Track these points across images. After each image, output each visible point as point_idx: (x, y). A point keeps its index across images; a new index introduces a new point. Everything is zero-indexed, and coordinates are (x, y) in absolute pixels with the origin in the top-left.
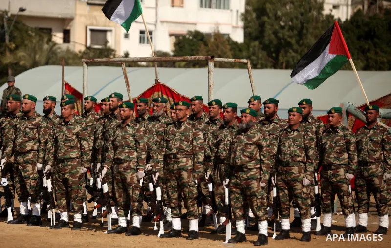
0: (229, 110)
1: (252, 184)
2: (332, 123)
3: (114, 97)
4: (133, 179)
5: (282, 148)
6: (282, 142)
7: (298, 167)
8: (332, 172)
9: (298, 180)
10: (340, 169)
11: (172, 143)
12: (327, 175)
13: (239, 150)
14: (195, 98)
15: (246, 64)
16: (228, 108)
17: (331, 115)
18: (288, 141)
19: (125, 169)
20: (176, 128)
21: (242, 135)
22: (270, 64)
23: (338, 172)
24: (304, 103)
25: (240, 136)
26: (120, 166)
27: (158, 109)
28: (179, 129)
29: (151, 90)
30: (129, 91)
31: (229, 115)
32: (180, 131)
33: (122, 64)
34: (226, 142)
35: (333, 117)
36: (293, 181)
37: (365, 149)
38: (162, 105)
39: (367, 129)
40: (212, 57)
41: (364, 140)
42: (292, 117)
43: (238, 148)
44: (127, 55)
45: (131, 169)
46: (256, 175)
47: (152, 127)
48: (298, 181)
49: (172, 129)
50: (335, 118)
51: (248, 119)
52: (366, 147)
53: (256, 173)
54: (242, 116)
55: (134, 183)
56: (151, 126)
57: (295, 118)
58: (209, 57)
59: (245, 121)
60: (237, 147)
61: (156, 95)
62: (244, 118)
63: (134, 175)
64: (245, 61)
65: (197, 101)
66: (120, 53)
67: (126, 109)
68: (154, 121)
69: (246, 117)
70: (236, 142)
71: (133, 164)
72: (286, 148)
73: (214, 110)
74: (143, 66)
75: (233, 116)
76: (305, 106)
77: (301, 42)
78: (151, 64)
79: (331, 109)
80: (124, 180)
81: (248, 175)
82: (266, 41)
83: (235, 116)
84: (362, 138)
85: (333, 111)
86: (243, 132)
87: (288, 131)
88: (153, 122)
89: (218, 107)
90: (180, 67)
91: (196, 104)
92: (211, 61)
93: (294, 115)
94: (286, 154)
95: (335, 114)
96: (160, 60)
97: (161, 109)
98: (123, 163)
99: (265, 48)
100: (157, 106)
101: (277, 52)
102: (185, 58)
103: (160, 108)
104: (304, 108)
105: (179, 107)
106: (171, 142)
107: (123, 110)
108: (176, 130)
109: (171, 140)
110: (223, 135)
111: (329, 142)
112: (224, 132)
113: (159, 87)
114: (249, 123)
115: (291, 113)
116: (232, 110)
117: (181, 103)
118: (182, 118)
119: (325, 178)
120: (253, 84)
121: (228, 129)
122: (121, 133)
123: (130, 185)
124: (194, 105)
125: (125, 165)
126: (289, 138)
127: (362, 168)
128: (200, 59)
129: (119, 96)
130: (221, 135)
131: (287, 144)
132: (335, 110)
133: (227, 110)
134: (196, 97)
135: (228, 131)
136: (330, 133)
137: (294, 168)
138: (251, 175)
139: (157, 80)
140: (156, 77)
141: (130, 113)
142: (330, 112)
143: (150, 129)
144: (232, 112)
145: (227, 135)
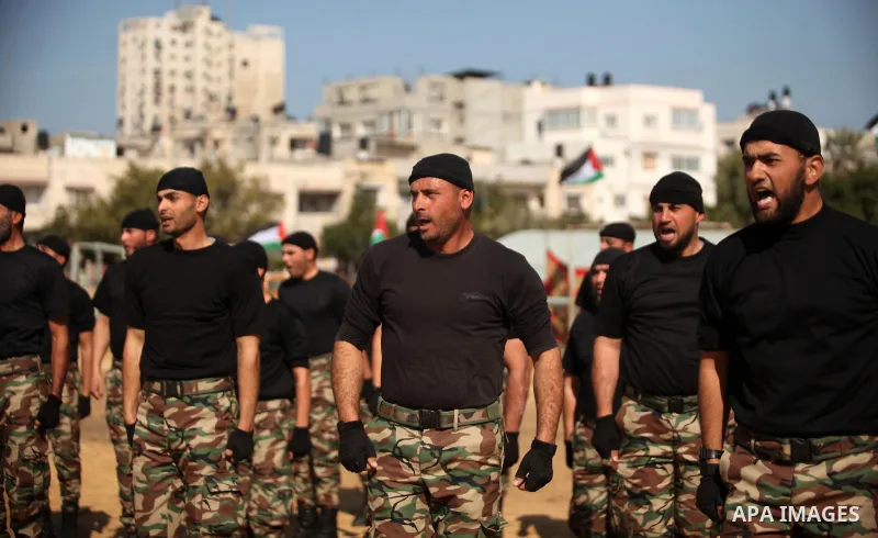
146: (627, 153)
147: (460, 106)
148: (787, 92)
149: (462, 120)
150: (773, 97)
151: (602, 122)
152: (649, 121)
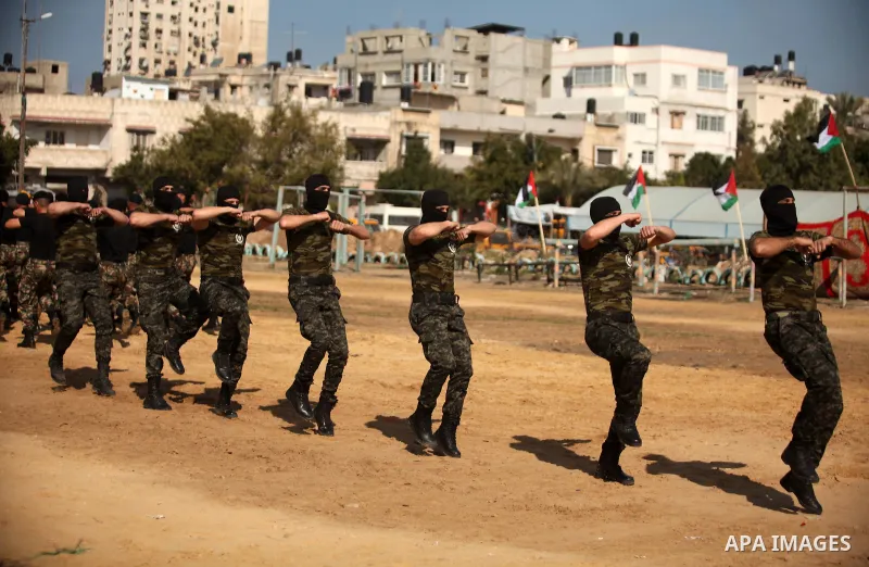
146: (656, 111)
147: (484, 59)
148: (791, 57)
149: (485, 73)
150: (778, 60)
151: (631, 80)
152: (677, 80)
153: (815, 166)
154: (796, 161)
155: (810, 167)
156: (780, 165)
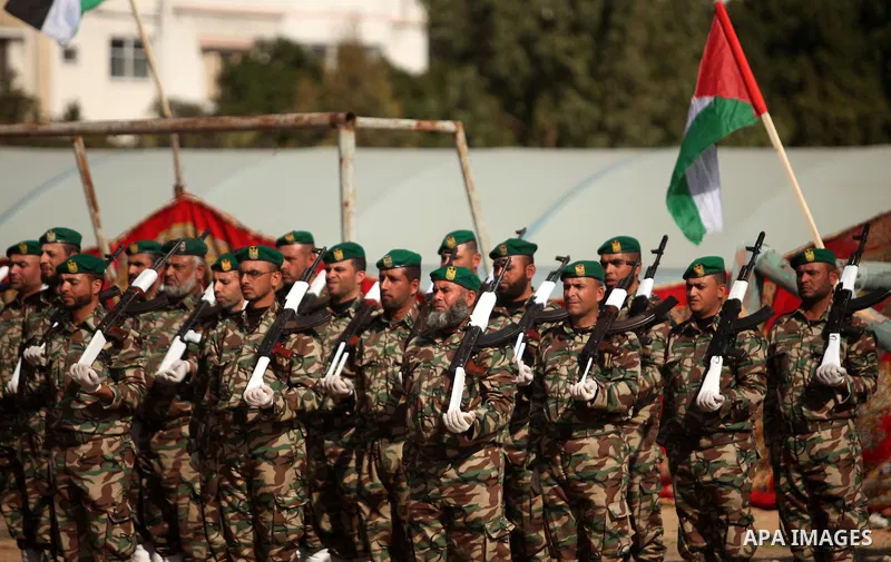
0: (398, 271)
1: (473, 495)
2: (698, 307)
3: (55, 242)
4: (111, 490)
5: (549, 383)
6: (549, 367)
7: (598, 437)
8: (700, 454)
9: (599, 478)
10: (725, 444)
11: (230, 375)
12: (689, 464)
13: (428, 388)
14: (291, 238)
15: (454, 135)
16: (392, 268)
17: (693, 281)
18: (567, 363)
19: (87, 462)
20: (241, 331)
21: (434, 344)
22: (509, 135)
23: (719, 454)
24: (617, 247)
25: (430, 348)
26: (69, 453)
27: (180, 275)
28: (251, 333)
29: (163, 219)
30: (97, 224)
31: (399, 288)
32: (253, 337)
33: (73, 142)
34: (390, 370)
35: (699, 286)
36: (582, 480)
37: (797, 380)
38: (192, 263)
39: (804, 320)
40: (351, 117)
41: (794, 353)
42: (573, 291)
43: (425, 384)
44: (73, 113)
45: (104, 460)
46: (487, 468)
47: (162, 329)
48: (597, 482)
49: (231, 333)
50: (706, 290)
51: (452, 296)
52: (799, 375)
53: (486, 463)
54: (435, 291)
55: (114, 504)
56: (159, 324)
57: (582, 293)
58: (342, 115)
59: (443, 303)
60: (420, 381)
61: (177, 231)
62: (440, 295)
63: (113, 480)
64: (448, 126)
65: (297, 246)
66: (55, 107)
67: (78, 277)
68: (168, 310)
69: (445, 290)
70: (418, 365)
71: (110, 444)
72: (561, 383)
73: (342, 275)
74: (124, 148)
75: (409, 290)
76: (619, 256)
77: (603, 68)
78: (149, 139)
79: (693, 265)
80: (80, 495)
81: (462, 469)
82: (501, 66)
83: (414, 291)
84: (790, 346)
85: (700, 271)
86: (437, 338)
87: (565, 333)
88: (165, 314)
89: (353, 264)
90: (239, 146)
91: (293, 254)
92: (348, 128)
93: (578, 286)
94: (562, 400)
95: (706, 280)
96: (189, 126)
97: (187, 275)
98: (77, 445)
99: (497, 86)
100: (176, 266)
101: (530, 98)
102: (267, 121)
103: (184, 271)
104: (616, 263)
105: (249, 265)
106: (227, 371)
107: (70, 280)
108: (241, 335)
109: (226, 365)
110: (380, 350)
111: (688, 362)
112: (383, 338)
113: (185, 208)
114: (455, 309)
115: (570, 281)
116: (405, 274)
117: (254, 253)
118: (258, 299)
119: (683, 473)
120: (475, 196)
121: (392, 331)
122: (66, 348)
123: (98, 509)
124: (289, 259)
125: (86, 448)
126: (569, 354)
127: (791, 439)
128: (314, 122)
129: (70, 238)
130: (375, 347)
131: (564, 371)
132: (705, 267)
133: (390, 272)
134: (294, 233)
135: (394, 335)
136: (693, 336)
137: (585, 441)
138: (471, 468)
139: (179, 189)
140: (178, 179)
141: (91, 288)
142: (690, 274)
143: (156, 333)
144: (405, 280)
145: (392, 349)
153: (579, 66)
154: (519, 55)
155: (564, 75)
156: (470, 73)
